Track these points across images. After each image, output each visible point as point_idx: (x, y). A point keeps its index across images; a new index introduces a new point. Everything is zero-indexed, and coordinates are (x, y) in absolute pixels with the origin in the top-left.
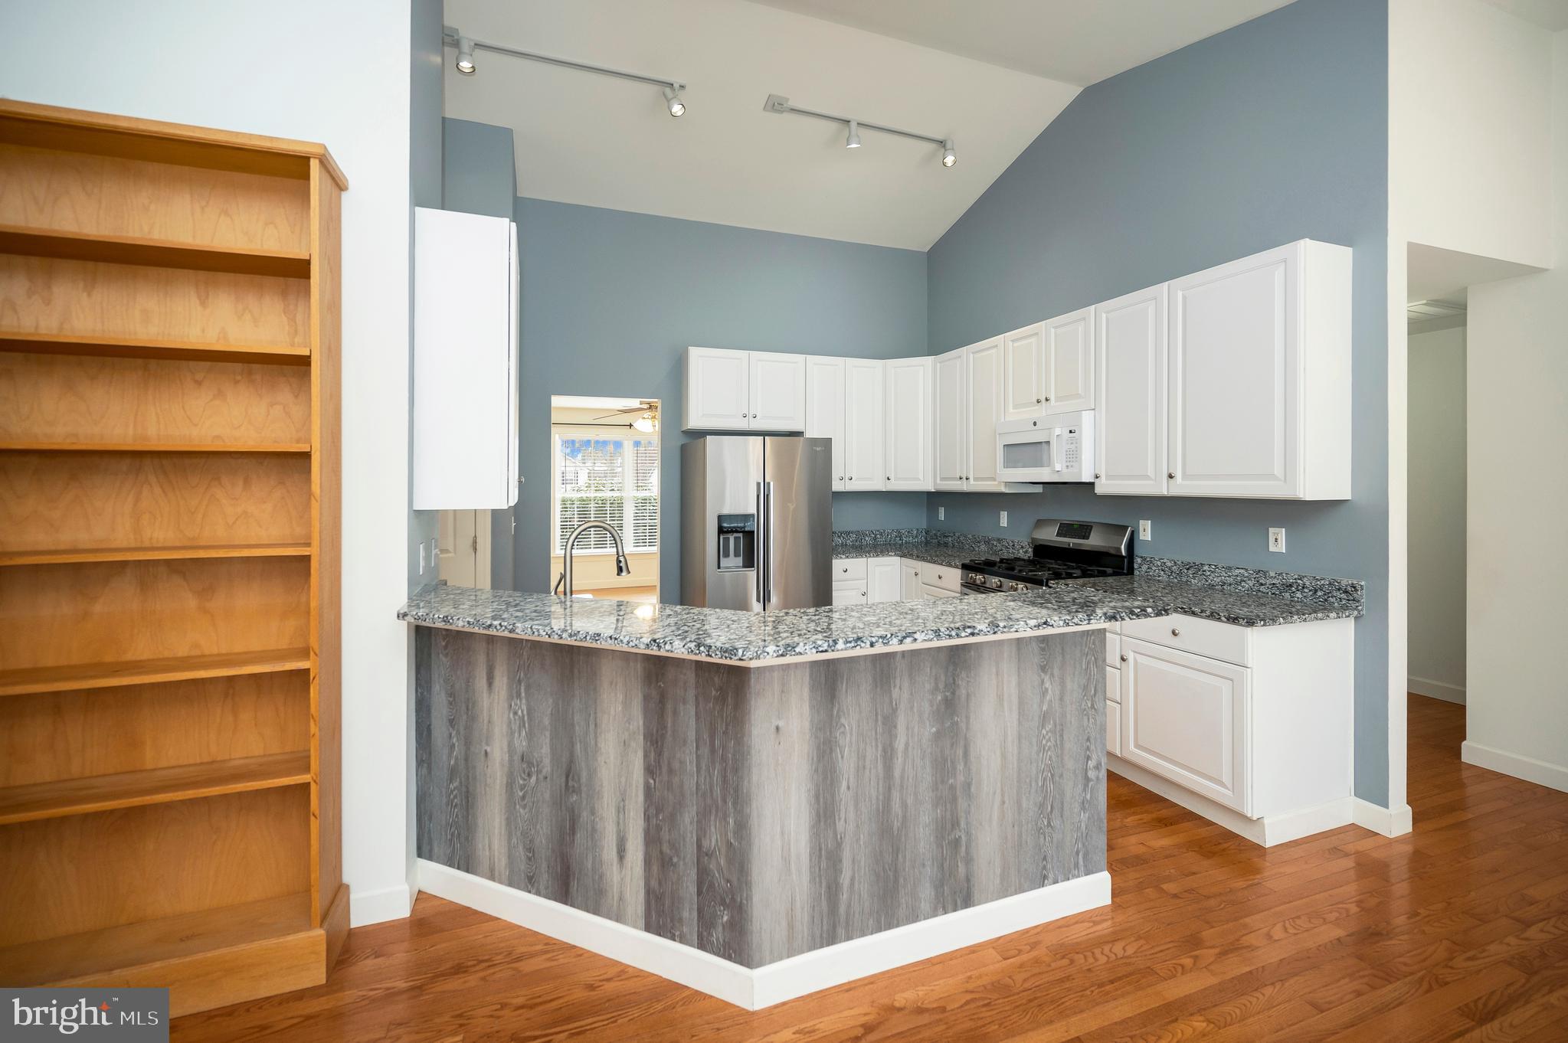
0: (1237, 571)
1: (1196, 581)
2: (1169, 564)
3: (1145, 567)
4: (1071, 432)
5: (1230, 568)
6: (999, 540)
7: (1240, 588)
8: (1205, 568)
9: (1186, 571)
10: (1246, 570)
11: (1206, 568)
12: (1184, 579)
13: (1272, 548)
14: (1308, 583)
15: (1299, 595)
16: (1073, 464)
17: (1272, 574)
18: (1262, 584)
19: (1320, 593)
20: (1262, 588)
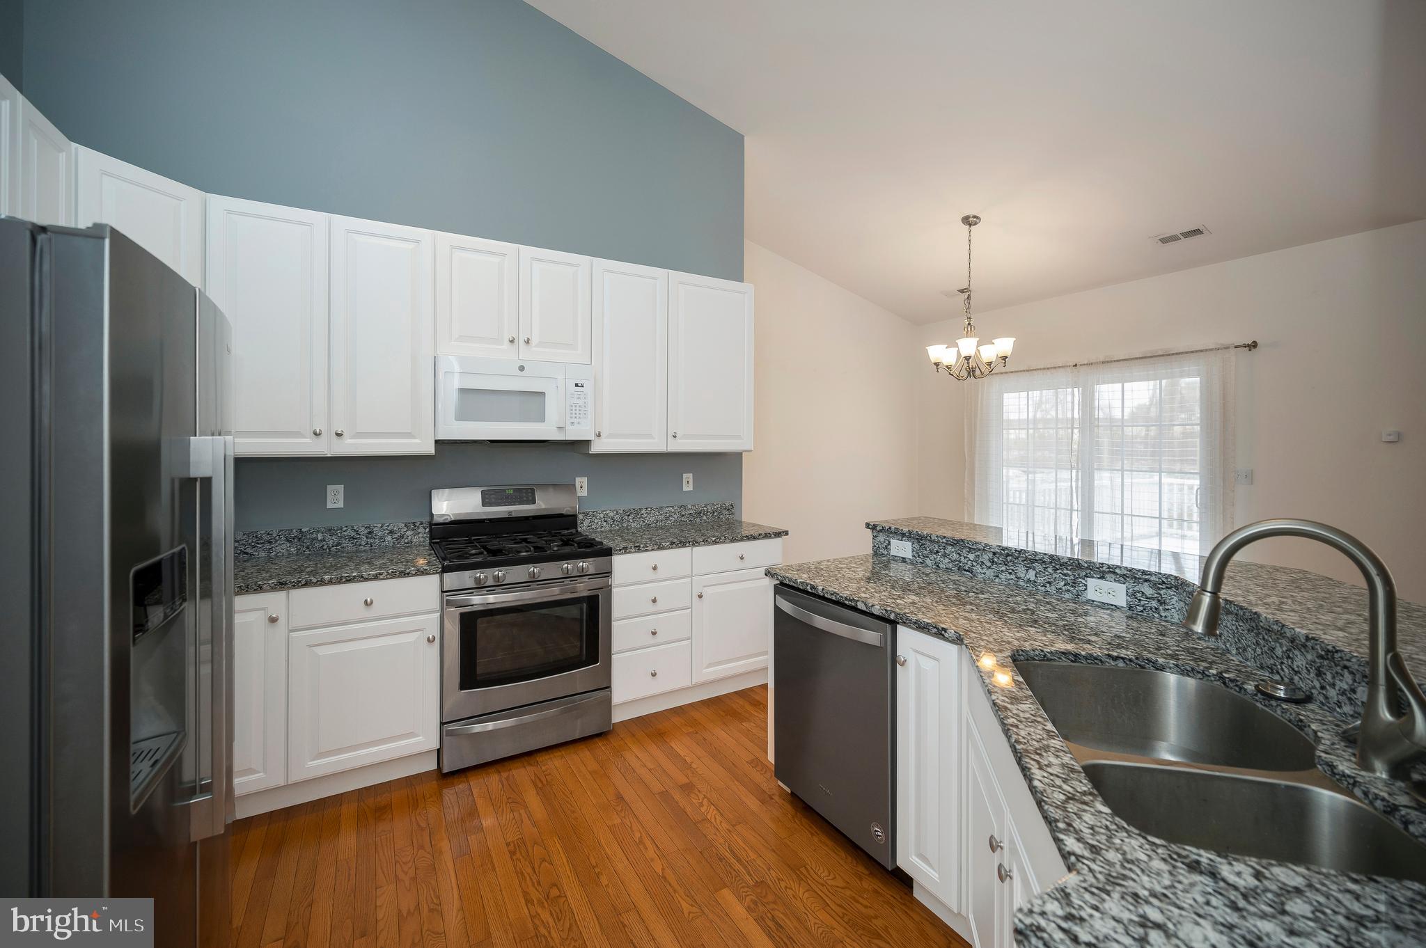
0: (667, 509)
1: (635, 524)
2: (611, 514)
3: (586, 523)
4: (577, 385)
5: (661, 508)
6: (330, 531)
7: (669, 522)
8: (642, 512)
9: (626, 518)
10: (673, 507)
11: (644, 511)
12: (625, 525)
13: (685, 489)
14: (709, 508)
15: (705, 518)
16: (580, 420)
17: (690, 507)
18: (683, 516)
19: (716, 514)
20: (683, 519)
